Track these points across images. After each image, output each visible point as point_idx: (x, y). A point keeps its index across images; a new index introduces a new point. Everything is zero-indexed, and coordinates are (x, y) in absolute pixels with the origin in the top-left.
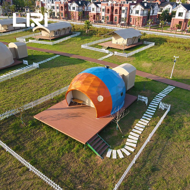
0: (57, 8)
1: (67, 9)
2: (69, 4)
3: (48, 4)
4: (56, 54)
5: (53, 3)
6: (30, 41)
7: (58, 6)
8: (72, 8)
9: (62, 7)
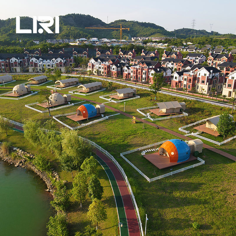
0: (103, 68)
1: (110, 69)
2: (111, 66)
3: (97, 65)
4: (84, 100)
5: (100, 64)
6: (75, 93)
7: (103, 67)
8: (112, 69)
9: (105, 68)
